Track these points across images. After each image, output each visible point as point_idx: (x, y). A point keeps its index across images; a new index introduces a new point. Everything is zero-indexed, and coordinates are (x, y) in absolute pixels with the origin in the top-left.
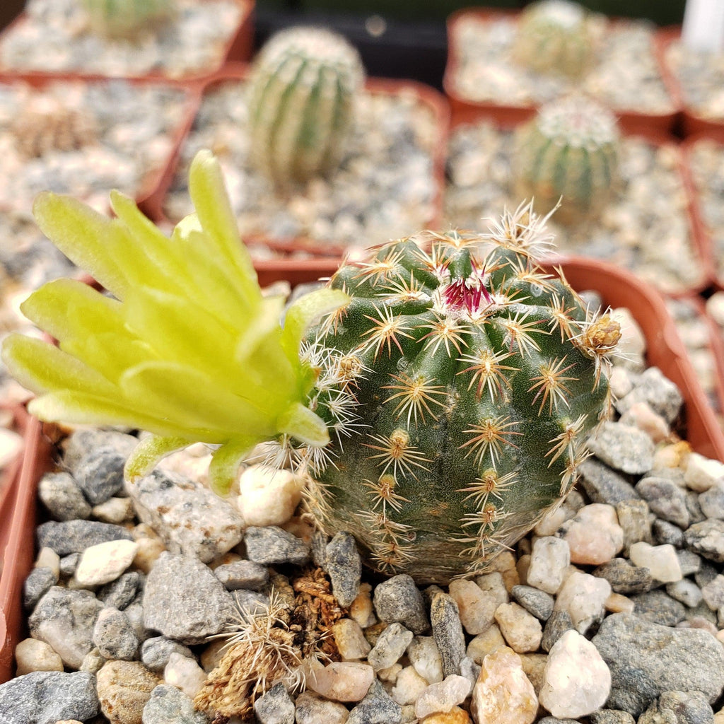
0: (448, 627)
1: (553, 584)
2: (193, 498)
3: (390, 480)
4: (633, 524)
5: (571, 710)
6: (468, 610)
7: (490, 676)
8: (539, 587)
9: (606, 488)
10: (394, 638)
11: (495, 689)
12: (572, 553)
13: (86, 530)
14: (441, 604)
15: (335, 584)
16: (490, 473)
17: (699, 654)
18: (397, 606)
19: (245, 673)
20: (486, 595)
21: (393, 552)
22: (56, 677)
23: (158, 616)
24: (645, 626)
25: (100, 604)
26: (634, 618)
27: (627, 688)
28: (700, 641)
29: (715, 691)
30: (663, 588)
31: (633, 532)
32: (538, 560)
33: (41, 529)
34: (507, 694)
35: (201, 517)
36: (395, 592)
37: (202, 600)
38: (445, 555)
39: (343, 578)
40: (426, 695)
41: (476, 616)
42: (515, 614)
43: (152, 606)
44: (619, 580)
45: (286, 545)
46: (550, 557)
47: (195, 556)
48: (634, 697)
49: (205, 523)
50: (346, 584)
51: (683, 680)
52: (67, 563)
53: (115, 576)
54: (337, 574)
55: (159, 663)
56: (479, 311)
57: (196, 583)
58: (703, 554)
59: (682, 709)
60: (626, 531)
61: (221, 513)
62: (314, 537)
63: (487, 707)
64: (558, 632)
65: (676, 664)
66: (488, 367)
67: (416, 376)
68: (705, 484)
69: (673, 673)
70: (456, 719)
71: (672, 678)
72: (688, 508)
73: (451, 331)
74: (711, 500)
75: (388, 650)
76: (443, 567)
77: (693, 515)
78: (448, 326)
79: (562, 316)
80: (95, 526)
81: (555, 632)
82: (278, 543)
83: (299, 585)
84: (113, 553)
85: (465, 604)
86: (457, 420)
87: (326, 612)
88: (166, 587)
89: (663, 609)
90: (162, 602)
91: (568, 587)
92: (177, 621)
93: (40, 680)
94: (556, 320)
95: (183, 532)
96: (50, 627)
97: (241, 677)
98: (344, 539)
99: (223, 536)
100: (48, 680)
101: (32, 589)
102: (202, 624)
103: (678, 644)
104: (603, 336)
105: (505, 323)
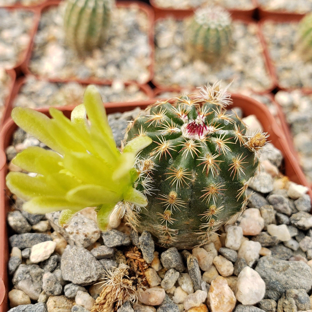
0: (195, 270)
1: (237, 246)
2: (78, 220)
3: (169, 212)
4: (268, 216)
5: (251, 302)
6: (202, 261)
7: (215, 289)
8: (231, 248)
9: (254, 201)
10: (172, 276)
11: (217, 295)
12: (244, 231)
13: (31, 237)
14: (191, 260)
15: (144, 254)
16: (213, 207)
17: (301, 272)
18: (172, 262)
19: (113, 299)
20: (209, 253)
21: (169, 239)
22: (30, 307)
23: (69, 275)
24: (277, 261)
25: (43, 270)
26: (272, 258)
27: (272, 289)
28: (301, 267)
29: (309, 287)
30: (282, 243)
31: (268, 219)
32: (230, 237)
33: (11, 238)
34: (223, 297)
35: (82, 229)
36: (171, 256)
37: (88, 266)
38: (190, 238)
39: (148, 252)
40: (189, 300)
41: (206, 263)
42: (222, 261)
43: (66, 270)
44: (264, 242)
45: (121, 238)
46: (235, 235)
47: (81, 246)
48: (275, 293)
49: (85, 231)
50: (149, 254)
51: (295, 284)
52: (25, 253)
53: (47, 258)
54: (145, 250)
55: (73, 295)
56: (203, 135)
57: (84, 258)
58: (298, 227)
59: (296, 297)
60: (265, 219)
61: (91, 226)
62: (132, 233)
63: (215, 303)
64: (241, 267)
65: (291, 277)
66: (210, 161)
67: (179, 168)
68: (297, 196)
69: (291, 281)
70: (202, 309)
71: (290, 283)
72: (290, 207)
73: (192, 146)
74: (300, 203)
75: (170, 281)
76: (189, 243)
77: (293, 210)
78: (190, 144)
79: (239, 134)
80: (35, 235)
81: (239, 267)
82: (117, 237)
83: (128, 255)
84: (45, 247)
85: (200, 258)
86: (197, 184)
87: (141, 266)
88: (71, 262)
89: (283, 253)
90: (70, 268)
91: (243, 247)
92: (79, 277)
93: (24, 309)
94: (237, 137)
95: (75, 236)
96: (23, 284)
97: (111, 301)
98: (146, 235)
99: (93, 236)
100: (27, 309)
101: (12, 267)
102: (90, 277)
103: (292, 268)
104: (258, 142)
105: (215, 140)
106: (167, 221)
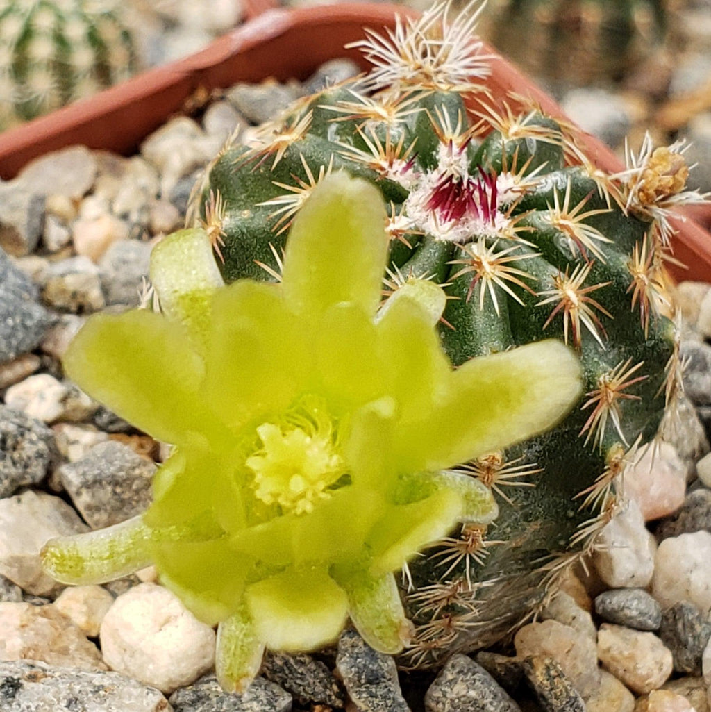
8: (630, 585)
14: (553, 673)
31: (686, 442)
32: (616, 546)
39: (389, 702)
41: (581, 667)
46: (629, 533)
54: (376, 701)
64: (694, 637)
66: (574, 298)
73: (491, 264)
76: (499, 618)
79: (600, 173)
81: (690, 639)
85: (559, 658)
104: (672, 183)
105: (547, 219)
106: (471, 557)
